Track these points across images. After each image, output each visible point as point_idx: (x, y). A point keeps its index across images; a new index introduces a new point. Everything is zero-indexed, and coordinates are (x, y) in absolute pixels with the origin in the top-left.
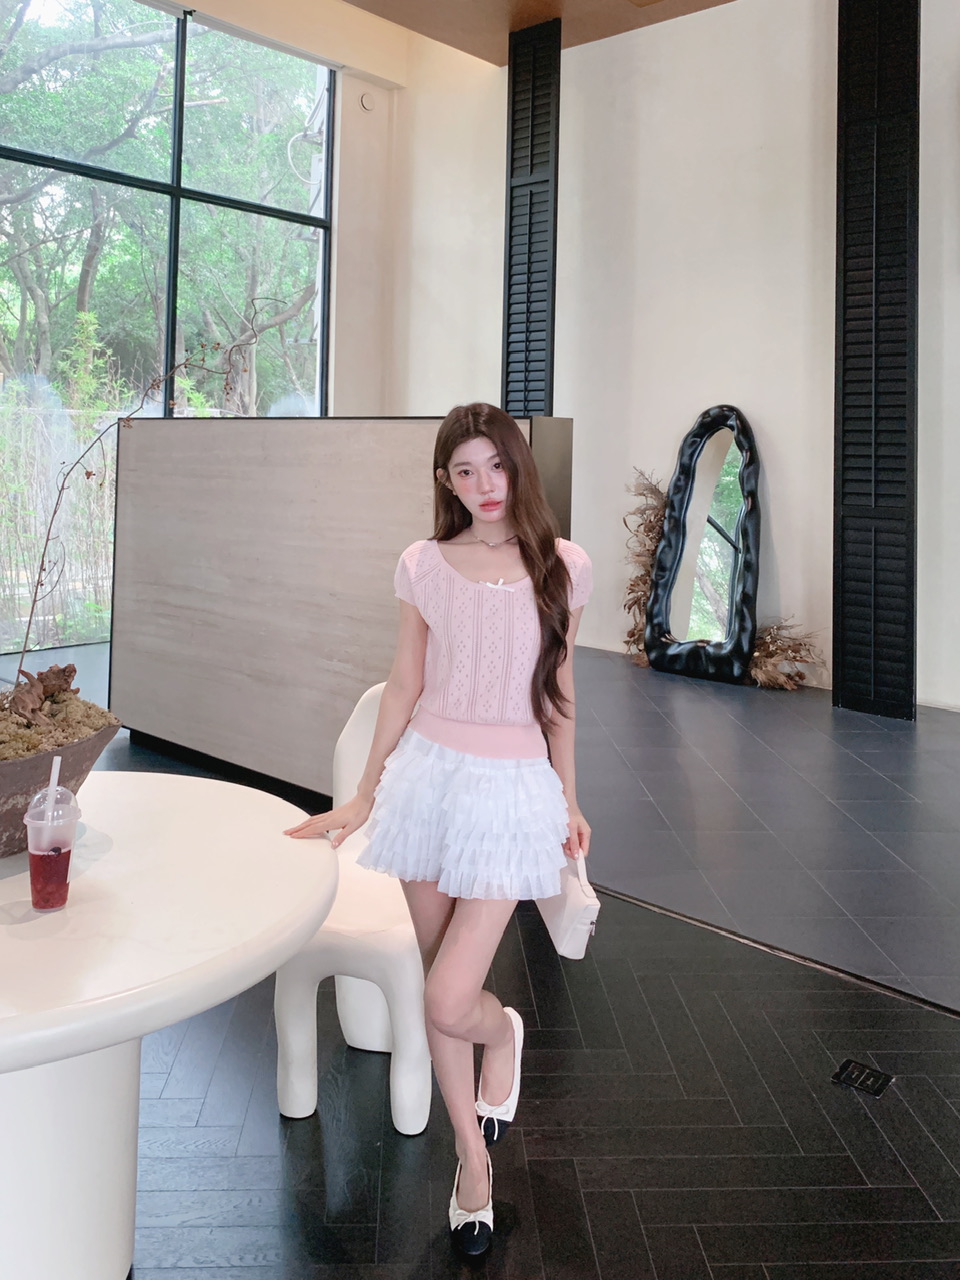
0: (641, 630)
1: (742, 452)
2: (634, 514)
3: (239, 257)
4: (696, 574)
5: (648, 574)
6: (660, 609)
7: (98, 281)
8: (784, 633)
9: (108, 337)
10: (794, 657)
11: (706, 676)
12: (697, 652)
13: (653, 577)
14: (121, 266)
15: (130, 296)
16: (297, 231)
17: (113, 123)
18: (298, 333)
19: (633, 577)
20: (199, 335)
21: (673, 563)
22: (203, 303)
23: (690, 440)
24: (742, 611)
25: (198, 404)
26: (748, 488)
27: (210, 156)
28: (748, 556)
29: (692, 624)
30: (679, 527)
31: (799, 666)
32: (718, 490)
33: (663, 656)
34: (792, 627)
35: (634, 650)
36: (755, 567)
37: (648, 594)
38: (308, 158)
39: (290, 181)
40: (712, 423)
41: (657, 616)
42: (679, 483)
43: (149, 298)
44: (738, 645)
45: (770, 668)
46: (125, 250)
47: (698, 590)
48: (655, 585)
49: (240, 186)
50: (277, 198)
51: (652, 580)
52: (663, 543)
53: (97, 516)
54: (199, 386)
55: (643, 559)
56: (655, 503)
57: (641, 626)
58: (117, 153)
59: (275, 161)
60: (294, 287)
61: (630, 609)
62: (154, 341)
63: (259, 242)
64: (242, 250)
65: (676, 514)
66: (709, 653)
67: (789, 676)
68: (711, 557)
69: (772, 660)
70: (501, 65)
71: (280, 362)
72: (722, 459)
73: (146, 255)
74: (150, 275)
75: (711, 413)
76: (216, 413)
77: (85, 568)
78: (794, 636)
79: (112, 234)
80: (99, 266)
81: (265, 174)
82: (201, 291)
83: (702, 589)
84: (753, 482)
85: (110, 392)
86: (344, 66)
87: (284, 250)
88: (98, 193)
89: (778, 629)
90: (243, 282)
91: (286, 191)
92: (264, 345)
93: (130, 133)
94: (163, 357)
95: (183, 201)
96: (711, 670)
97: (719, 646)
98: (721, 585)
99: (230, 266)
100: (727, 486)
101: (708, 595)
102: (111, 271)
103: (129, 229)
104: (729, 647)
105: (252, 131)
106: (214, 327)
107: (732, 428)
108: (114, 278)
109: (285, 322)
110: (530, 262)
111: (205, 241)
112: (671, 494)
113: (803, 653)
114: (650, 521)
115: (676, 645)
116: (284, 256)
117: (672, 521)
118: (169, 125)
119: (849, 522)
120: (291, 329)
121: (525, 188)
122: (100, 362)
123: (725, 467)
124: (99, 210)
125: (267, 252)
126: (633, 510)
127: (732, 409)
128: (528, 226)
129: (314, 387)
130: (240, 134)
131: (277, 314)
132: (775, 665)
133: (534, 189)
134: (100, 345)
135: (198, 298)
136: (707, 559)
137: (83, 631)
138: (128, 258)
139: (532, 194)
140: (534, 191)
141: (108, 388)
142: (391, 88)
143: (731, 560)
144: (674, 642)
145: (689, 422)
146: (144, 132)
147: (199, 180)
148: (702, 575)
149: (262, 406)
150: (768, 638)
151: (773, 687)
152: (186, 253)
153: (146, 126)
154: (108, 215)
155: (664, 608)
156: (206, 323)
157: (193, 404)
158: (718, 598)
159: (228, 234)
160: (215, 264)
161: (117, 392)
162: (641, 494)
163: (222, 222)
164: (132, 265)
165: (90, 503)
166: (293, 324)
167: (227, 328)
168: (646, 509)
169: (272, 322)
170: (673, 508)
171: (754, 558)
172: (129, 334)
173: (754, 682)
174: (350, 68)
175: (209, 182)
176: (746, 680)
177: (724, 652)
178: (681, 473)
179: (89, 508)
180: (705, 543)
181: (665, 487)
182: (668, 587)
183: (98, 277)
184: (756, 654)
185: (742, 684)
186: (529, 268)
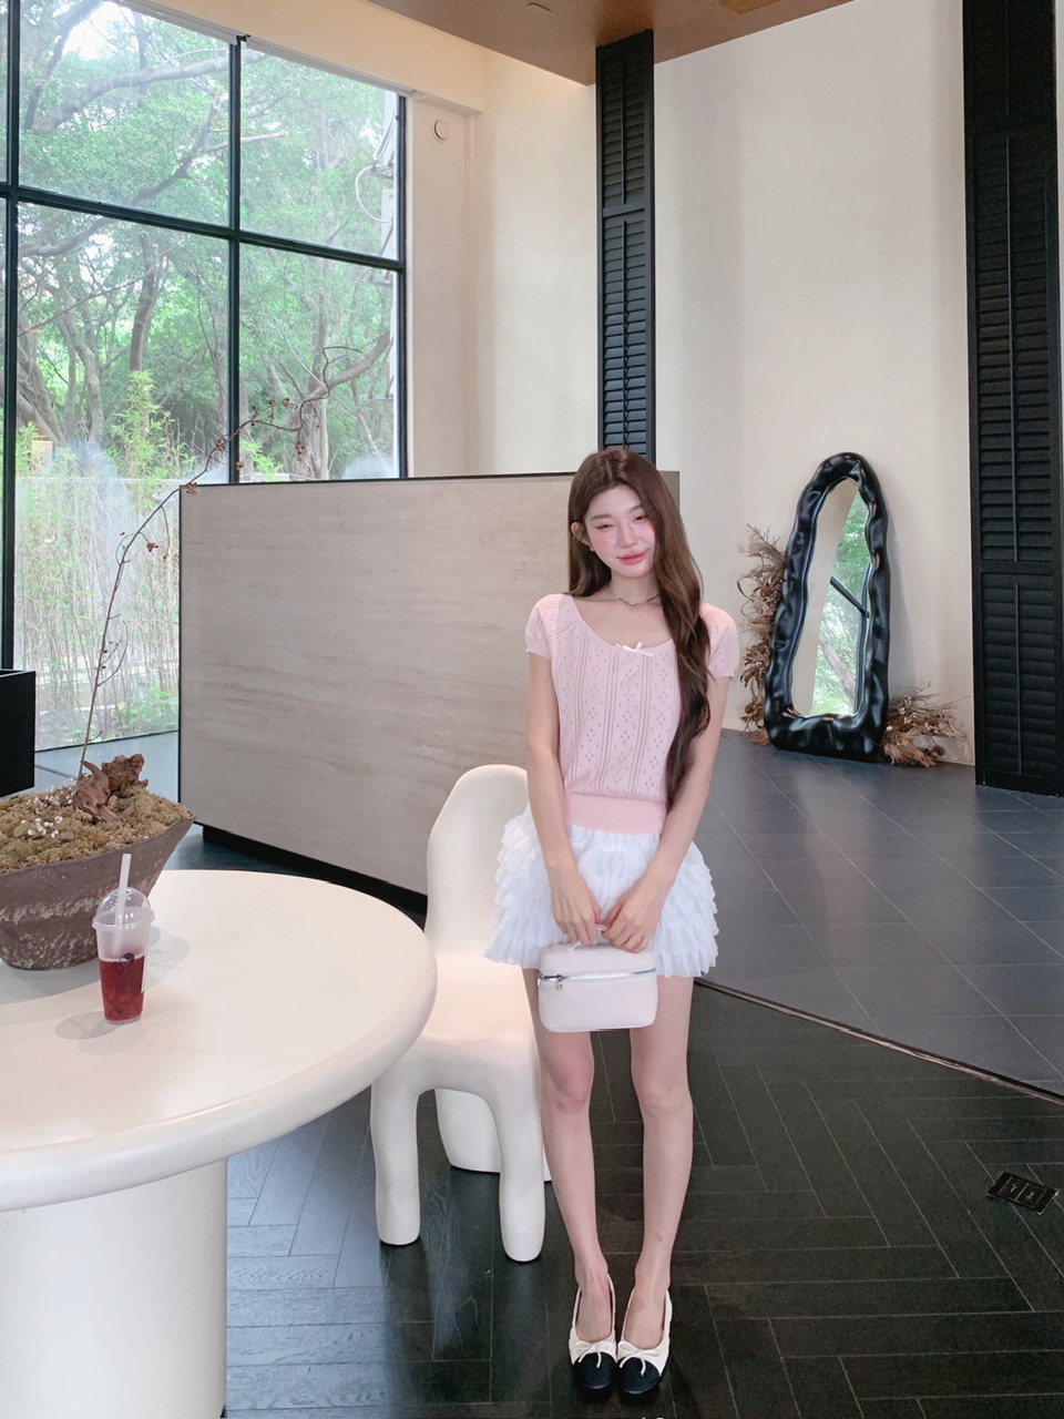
0: (760, 705)
1: (868, 505)
2: (749, 576)
3: (305, 306)
4: (819, 642)
5: (766, 642)
6: (780, 681)
7: (152, 337)
8: (920, 704)
9: (166, 399)
10: (932, 731)
11: (834, 754)
12: (824, 726)
13: (772, 645)
14: (177, 320)
15: (187, 353)
16: (368, 276)
17: (163, 164)
18: (373, 388)
19: (750, 648)
20: (264, 394)
21: (794, 630)
22: (267, 358)
23: (809, 494)
24: (873, 680)
25: (266, 469)
26: (874, 544)
27: (270, 196)
28: (877, 620)
29: (815, 697)
30: (800, 590)
31: (937, 741)
32: (841, 549)
33: (784, 732)
34: (928, 697)
35: (753, 726)
36: (885, 631)
37: (767, 664)
38: (378, 194)
39: (358, 221)
40: (834, 472)
41: (777, 689)
42: (799, 543)
43: (207, 355)
44: (868, 719)
45: (905, 743)
46: (181, 302)
47: (822, 658)
48: (774, 655)
49: (304, 227)
50: (345, 239)
51: (770, 649)
52: (782, 608)
53: (160, 594)
54: (266, 449)
55: (761, 626)
56: (772, 564)
57: (760, 700)
58: (169, 196)
59: (341, 199)
60: (366, 336)
61: (747, 681)
62: (214, 402)
63: (326, 289)
64: (308, 298)
65: (796, 575)
66: (836, 728)
67: (926, 751)
68: (835, 623)
69: (908, 735)
70: (587, 84)
71: (353, 419)
72: (845, 514)
73: (204, 307)
74: (208, 329)
75: (832, 462)
76: (285, 477)
77: (148, 651)
78: (930, 707)
79: (165, 286)
80: (153, 321)
81: (331, 214)
82: (265, 345)
83: (826, 657)
84: (881, 537)
85: (169, 459)
86: (414, 91)
87: (354, 297)
88: (149, 240)
89: (913, 699)
90: (310, 332)
91: (354, 232)
92: (335, 403)
93: (182, 173)
94: (226, 418)
95: (242, 246)
96: (840, 747)
97: (847, 720)
98: (848, 653)
99: (296, 316)
100: (851, 545)
101: (834, 664)
102: (166, 325)
103: (184, 280)
104: (859, 721)
105: (316, 166)
106: (281, 384)
107: (855, 478)
108: (169, 333)
109: (357, 376)
110: (626, 301)
111: (267, 289)
112: (789, 554)
113: (941, 726)
114: (767, 584)
115: (800, 720)
116: (354, 304)
117: (792, 584)
118: (225, 164)
119: (989, 579)
120: (364, 383)
121: (619, 218)
122: (158, 425)
123: (849, 522)
124: (150, 259)
125: (335, 300)
126: (747, 572)
127: (855, 457)
128: (622, 261)
129: (392, 448)
130: (302, 170)
131: (348, 367)
132: (911, 741)
133: (630, 219)
134: (157, 407)
135: (262, 353)
136: (830, 625)
137: (149, 720)
138: (183, 311)
139: (626, 225)
140: (628, 222)
141: (166, 455)
142: (466, 114)
143: (858, 626)
144: (797, 717)
145: (808, 472)
146: (197, 172)
147: (259, 222)
148: (826, 643)
149: (335, 468)
150: (902, 711)
151: (910, 764)
152: (248, 303)
153: (199, 166)
154: (161, 265)
155: (785, 681)
156: (272, 380)
157: (261, 468)
158: (845, 667)
159: (291, 281)
160: (279, 315)
161: (177, 458)
162: (755, 555)
163: (285, 268)
164: (188, 319)
165: (151, 579)
166: (366, 378)
167: (295, 385)
168: (762, 572)
169: (344, 376)
170: (792, 570)
171: (884, 622)
172: (187, 395)
173: (887, 759)
174: (421, 94)
175: (270, 224)
176: (878, 756)
177: (853, 726)
178: (800, 530)
179: (151, 586)
180: (828, 608)
181: (782, 546)
182: (789, 656)
183: (152, 332)
184: (889, 728)
185: (875, 761)
186: (625, 307)
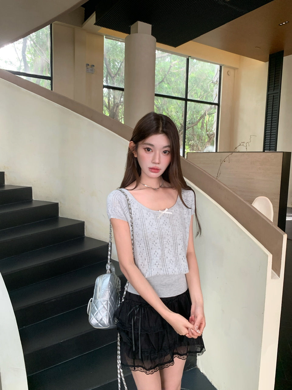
86: (224, 65)
110: (272, 113)
133: (274, 95)
139: (273, 96)
186: (272, 115)
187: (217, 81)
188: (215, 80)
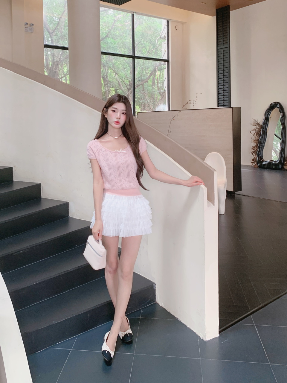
0: (255, 159)
1: (281, 114)
2: (253, 130)
6: (260, 153)
11: (273, 169)
12: (270, 163)
13: (259, 146)
19: (253, 146)
21: (263, 143)
23: (267, 111)
24: (282, 153)
26: (282, 122)
29: (268, 157)
30: (265, 133)
33: (261, 165)
35: (254, 164)
37: (257, 150)
40: (272, 107)
41: (260, 155)
42: (265, 122)
44: (280, 161)
48: (259, 147)
51: (258, 146)
52: (261, 137)
56: (259, 127)
61: (252, 154)
65: (264, 130)
66: (273, 163)
70: (213, 16)
84: (284, 121)
96: (274, 167)
97: (276, 161)
107: (278, 107)
110: (223, 68)
112: (263, 125)
114: (257, 132)
117: (263, 132)
121: (222, 49)
127: (278, 103)
128: (223, 59)
133: (224, 49)
139: (223, 51)
144: (264, 161)
145: (267, 106)
155: (261, 153)
162: (255, 125)
168: (256, 129)
170: (263, 128)
171: (284, 139)
173: (284, 169)
174: (172, 20)
176: (282, 169)
177: (277, 163)
178: (265, 120)
181: (261, 123)
182: (263, 148)
184: (285, 163)
187: (165, 36)
188: (163, 36)
